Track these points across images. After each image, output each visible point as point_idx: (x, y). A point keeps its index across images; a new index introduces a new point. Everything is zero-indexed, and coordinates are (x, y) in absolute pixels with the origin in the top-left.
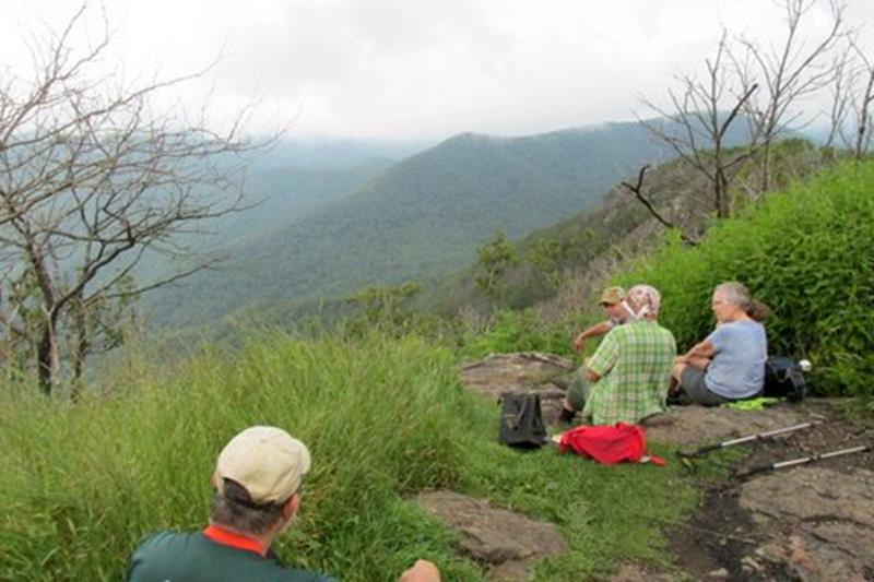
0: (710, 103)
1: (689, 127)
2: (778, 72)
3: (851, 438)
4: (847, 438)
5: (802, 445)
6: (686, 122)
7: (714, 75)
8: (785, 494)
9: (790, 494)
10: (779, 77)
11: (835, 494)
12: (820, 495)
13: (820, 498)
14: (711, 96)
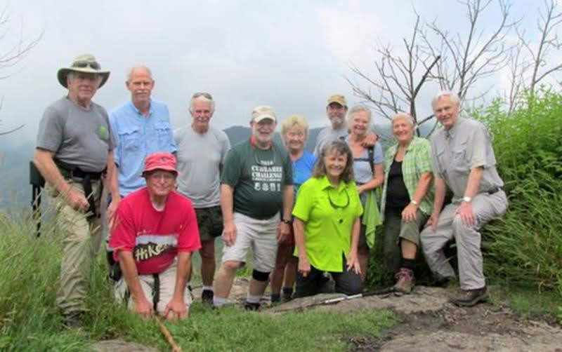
0: (408, 74)
1: (392, 93)
2: (464, 57)
3: (488, 313)
4: (486, 313)
5: (446, 317)
6: (389, 90)
7: (410, 54)
8: (421, 346)
9: (426, 345)
10: (465, 60)
11: (462, 346)
12: (450, 346)
13: (450, 349)
14: (409, 69)
